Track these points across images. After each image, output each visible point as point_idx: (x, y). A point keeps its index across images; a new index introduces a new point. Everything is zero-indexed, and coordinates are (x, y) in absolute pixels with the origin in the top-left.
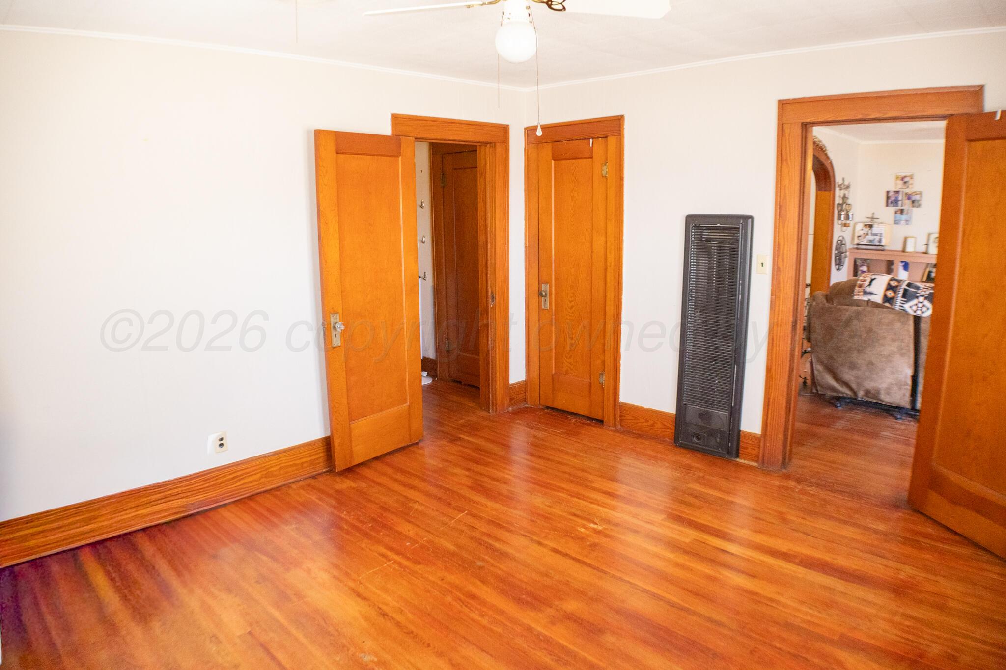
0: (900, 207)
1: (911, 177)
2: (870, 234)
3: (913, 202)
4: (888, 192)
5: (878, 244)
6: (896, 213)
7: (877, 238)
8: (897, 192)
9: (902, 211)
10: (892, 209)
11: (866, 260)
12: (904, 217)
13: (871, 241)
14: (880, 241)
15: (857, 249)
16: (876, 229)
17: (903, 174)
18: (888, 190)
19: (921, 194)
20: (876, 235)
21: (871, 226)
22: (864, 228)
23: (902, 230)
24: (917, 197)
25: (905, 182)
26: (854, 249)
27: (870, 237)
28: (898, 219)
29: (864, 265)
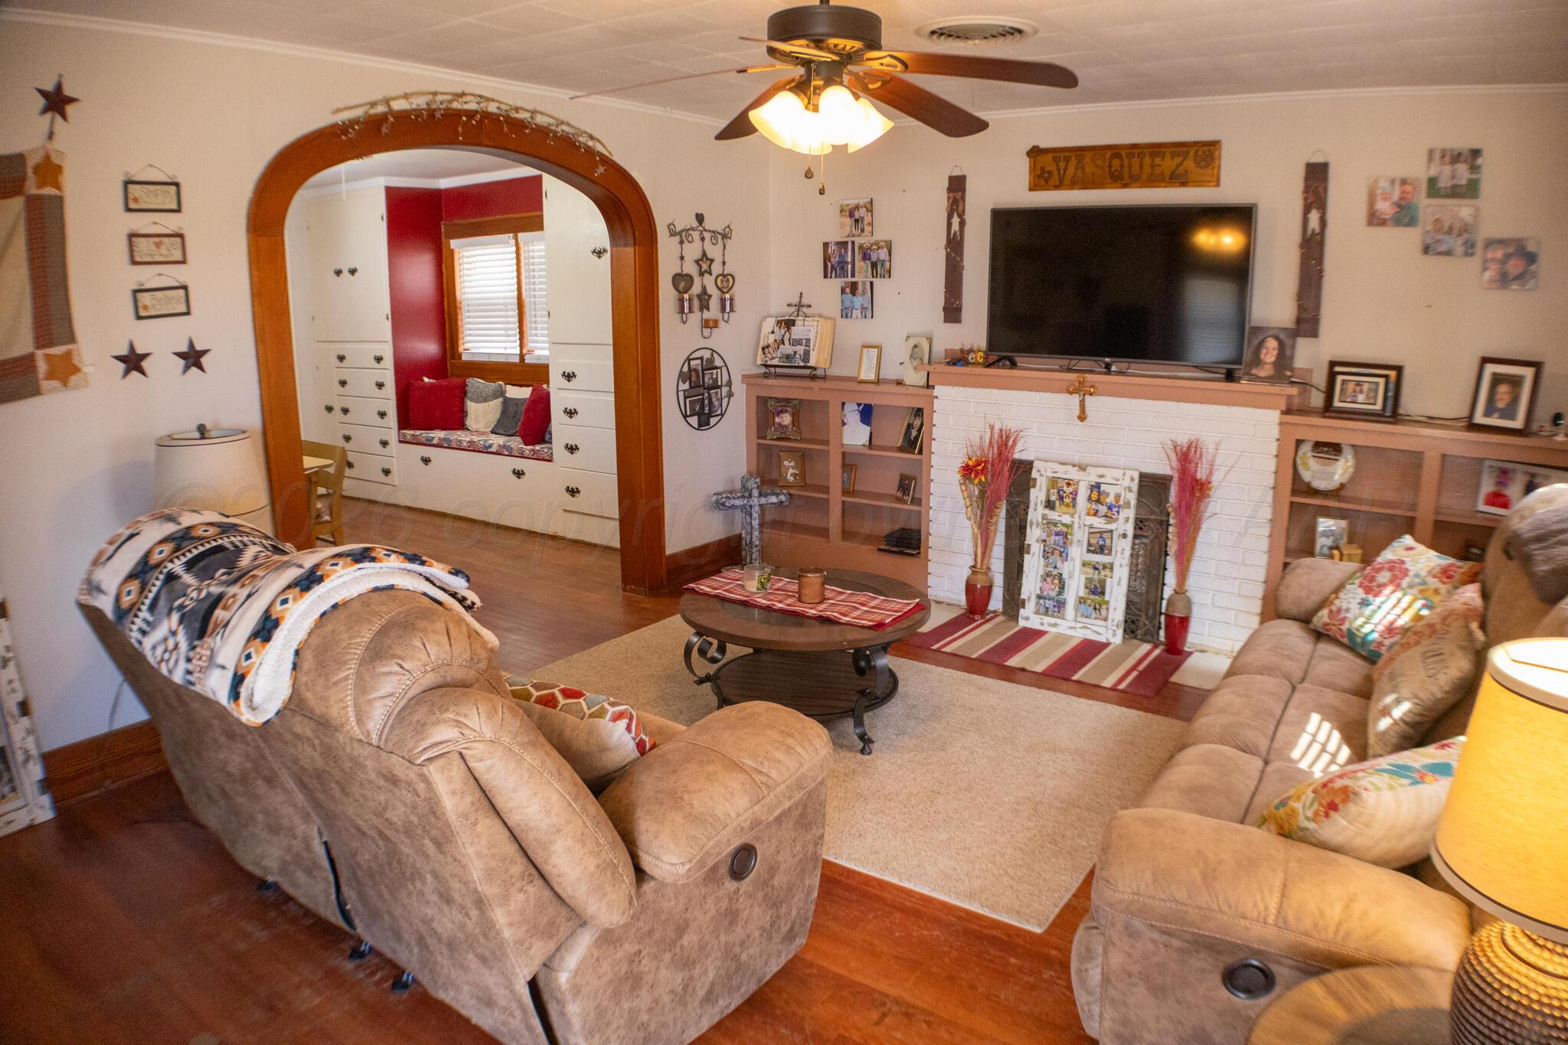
0: (850, 279)
1: (870, 207)
2: (786, 342)
3: (874, 265)
4: (826, 245)
5: (802, 364)
6: (843, 291)
7: (800, 349)
8: (843, 244)
9: (854, 287)
10: (836, 284)
11: (788, 400)
12: (858, 301)
13: (788, 357)
14: (806, 356)
15: (766, 376)
16: (797, 332)
17: (853, 202)
18: (825, 241)
19: (889, 246)
20: (798, 342)
21: (789, 324)
22: (777, 329)
23: (857, 330)
24: (883, 254)
25: (857, 221)
26: (758, 376)
27: (787, 349)
28: (848, 304)
29: (786, 411)
